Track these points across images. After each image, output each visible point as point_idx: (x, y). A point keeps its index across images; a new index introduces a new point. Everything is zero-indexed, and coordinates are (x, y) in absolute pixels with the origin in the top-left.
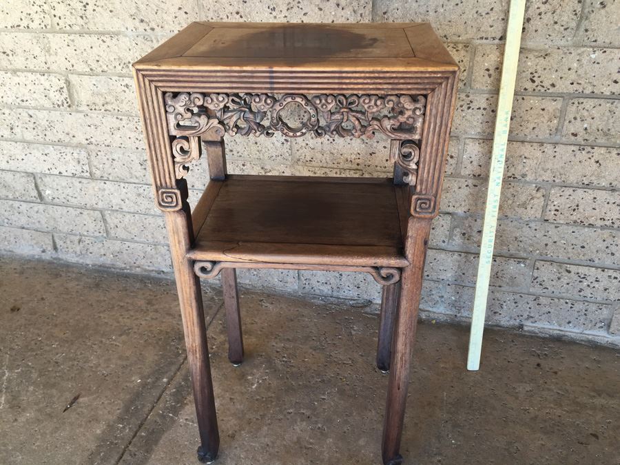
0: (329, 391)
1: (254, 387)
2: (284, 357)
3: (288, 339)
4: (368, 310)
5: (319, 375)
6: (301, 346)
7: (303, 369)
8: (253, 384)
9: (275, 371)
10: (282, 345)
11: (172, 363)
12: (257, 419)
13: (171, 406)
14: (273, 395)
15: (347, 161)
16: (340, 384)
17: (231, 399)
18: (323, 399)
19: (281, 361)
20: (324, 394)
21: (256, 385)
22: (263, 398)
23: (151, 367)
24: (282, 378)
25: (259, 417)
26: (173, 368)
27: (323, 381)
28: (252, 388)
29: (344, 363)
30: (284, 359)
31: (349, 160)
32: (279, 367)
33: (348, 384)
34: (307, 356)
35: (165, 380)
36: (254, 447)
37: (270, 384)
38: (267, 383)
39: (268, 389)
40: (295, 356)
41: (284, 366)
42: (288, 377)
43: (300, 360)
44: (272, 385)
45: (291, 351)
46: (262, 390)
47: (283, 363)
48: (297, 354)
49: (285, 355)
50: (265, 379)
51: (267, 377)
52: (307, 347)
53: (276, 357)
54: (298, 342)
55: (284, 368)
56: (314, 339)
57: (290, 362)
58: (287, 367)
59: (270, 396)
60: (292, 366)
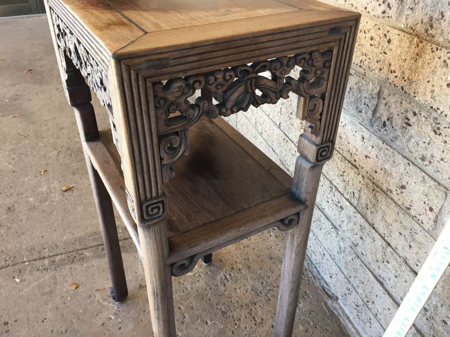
0: (217, 323)
2: (230, 275)
3: (250, 267)
4: (329, 302)
5: (228, 307)
6: (249, 279)
7: (226, 293)
9: (213, 277)
10: (241, 267)
14: (189, 289)
15: (349, 152)
16: (229, 326)
18: (207, 323)
19: (224, 275)
20: (211, 320)
22: (183, 284)
24: (208, 285)
27: (224, 313)
29: (254, 318)
30: (228, 277)
31: (351, 152)
32: (218, 278)
33: (233, 332)
34: (242, 289)
36: (139, 304)
37: (198, 281)
38: (198, 279)
39: (192, 283)
40: (236, 281)
41: (221, 280)
42: (213, 288)
43: (234, 287)
44: (198, 283)
45: (239, 276)
46: (190, 280)
47: (224, 277)
48: (239, 281)
49: (232, 275)
50: (200, 276)
51: (203, 276)
52: (252, 283)
53: (226, 270)
54: (252, 275)
55: (220, 281)
56: (263, 283)
57: (228, 281)
58: (221, 283)
59: (188, 288)
60: (225, 285)
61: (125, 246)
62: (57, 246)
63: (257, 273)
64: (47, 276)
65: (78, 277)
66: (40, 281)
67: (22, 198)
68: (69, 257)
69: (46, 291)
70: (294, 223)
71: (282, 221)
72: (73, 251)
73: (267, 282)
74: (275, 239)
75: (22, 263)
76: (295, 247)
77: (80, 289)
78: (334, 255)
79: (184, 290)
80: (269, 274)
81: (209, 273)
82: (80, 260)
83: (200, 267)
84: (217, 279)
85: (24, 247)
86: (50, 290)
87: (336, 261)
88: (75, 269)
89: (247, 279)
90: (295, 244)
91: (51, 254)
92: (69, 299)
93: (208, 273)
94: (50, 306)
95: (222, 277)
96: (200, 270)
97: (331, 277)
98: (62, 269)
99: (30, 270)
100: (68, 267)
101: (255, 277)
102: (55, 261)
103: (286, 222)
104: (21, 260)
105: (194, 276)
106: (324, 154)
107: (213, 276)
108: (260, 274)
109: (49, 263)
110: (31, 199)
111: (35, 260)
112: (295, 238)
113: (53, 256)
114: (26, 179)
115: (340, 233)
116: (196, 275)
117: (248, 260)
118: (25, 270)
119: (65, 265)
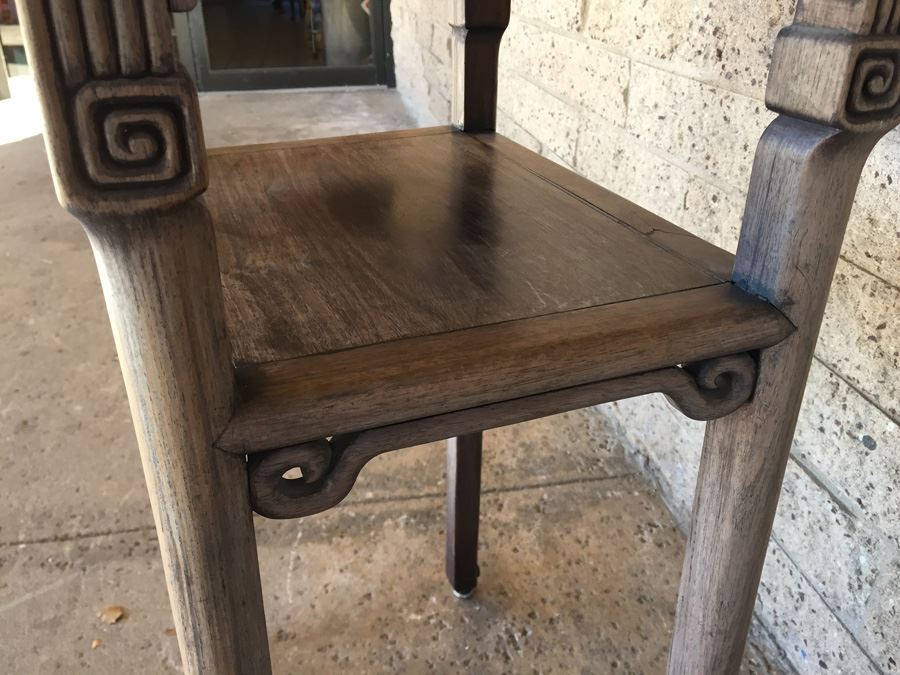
1: (413, 616)
2: (524, 633)
3: (580, 617)
6: (576, 649)
8: (420, 611)
9: (475, 633)
10: (557, 615)
11: (409, 485)
12: (335, 658)
13: (320, 527)
14: (408, 658)
17: (368, 596)
19: (507, 631)
21: (419, 617)
22: (393, 643)
23: (388, 469)
24: (459, 652)
25: (341, 658)
26: (401, 491)
28: (408, 614)
30: (517, 636)
32: (490, 636)
35: (370, 495)
37: (435, 639)
38: (434, 634)
39: (418, 642)
40: (540, 652)
41: (498, 643)
42: (471, 663)
43: (532, 666)
44: (433, 644)
45: (548, 637)
46: (412, 633)
47: (505, 637)
48: (547, 653)
49: (530, 633)
50: (442, 626)
51: (449, 627)
52: (584, 663)
53: (514, 619)
54: (585, 640)
55: (493, 645)
56: (614, 665)
57: (517, 649)
58: (497, 651)
59: (404, 653)
60: (507, 658)
61: (263, 530)
62: (102, 514)
63: (599, 634)
64: (60, 581)
65: (131, 591)
66: (38, 592)
67: (59, 404)
68: (123, 542)
69: (44, 619)
70: (739, 393)
71: (693, 370)
72: (137, 530)
73: (627, 665)
74: (656, 550)
75: (12, 544)
76: (733, 498)
77: (127, 624)
78: (835, 596)
79: (391, 659)
80: (635, 641)
81: (467, 620)
82: (147, 551)
83: (445, 600)
84: (486, 640)
85: (28, 509)
86: (55, 618)
87: (841, 614)
88: (129, 572)
89: (571, 650)
90: (736, 483)
91: (83, 532)
92: (94, 644)
93: (462, 620)
94: (44, 658)
95: (502, 634)
96: (444, 610)
97: (823, 664)
98: (98, 568)
99: (24, 565)
100: (114, 565)
101: (593, 646)
102: (87, 549)
103: (710, 380)
104: (11, 538)
105: (426, 623)
106: (877, 86)
107: (475, 628)
108: (608, 640)
109: (72, 551)
110: (78, 408)
111: (43, 541)
112: (737, 461)
113: (87, 536)
114: (81, 368)
115: (859, 524)
116: (433, 621)
117: (577, 598)
118: (13, 562)
119: (109, 559)
